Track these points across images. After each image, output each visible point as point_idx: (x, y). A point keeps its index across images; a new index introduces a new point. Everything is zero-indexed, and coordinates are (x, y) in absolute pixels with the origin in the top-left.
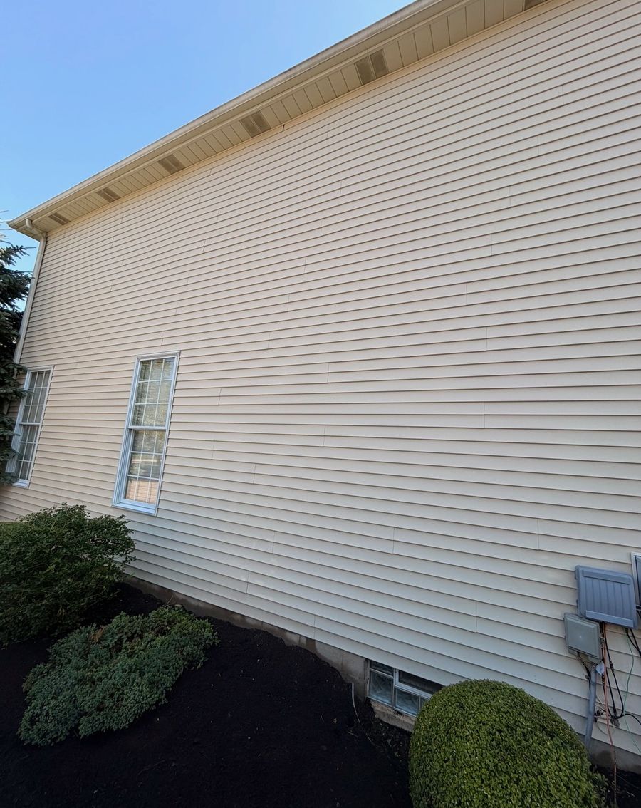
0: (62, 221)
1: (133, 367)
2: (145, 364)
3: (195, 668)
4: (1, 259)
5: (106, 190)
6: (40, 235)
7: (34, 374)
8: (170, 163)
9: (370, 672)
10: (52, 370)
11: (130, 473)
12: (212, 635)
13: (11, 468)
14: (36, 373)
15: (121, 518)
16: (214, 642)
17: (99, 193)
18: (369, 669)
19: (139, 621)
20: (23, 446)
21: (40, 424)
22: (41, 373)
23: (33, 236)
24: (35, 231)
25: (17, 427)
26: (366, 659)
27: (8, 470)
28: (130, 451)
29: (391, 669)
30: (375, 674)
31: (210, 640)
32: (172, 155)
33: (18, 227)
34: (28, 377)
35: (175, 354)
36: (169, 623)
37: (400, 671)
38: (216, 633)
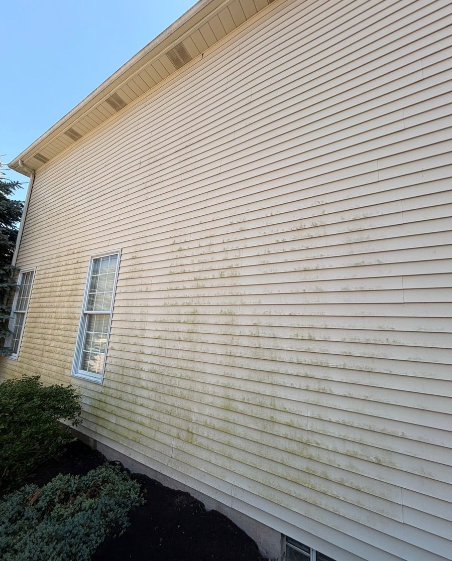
0: (44, 160)
1: (88, 264)
2: (96, 261)
3: (118, 535)
4: (1, 190)
5: (71, 130)
6: (29, 172)
7: (24, 274)
8: (114, 100)
9: (287, 546)
10: (35, 270)
11: (85, 349)
12: (139, 496)
13: (8, 344)
14: (25, 273)
15: (69, 387)
16: (141, 504)
17: (65, 133)
18: (285, 543)
19: (75, 481)
20: (16, 328)
21: (26, 311)
22: (28, 273)
23: (26, 174)
24: (25, 169)
25: (12, 314)
26: (282, 535)
27: (5, 345)
28: (85, 331)
29: (308, 549)
30: (291, 549)
31: (137, 502)
32: (115, 94)
33: (15, 168)
34: (20, 277)
35: (118, 252)
36: (103, 482)
37: (317, 552)
38: (142, 495)
